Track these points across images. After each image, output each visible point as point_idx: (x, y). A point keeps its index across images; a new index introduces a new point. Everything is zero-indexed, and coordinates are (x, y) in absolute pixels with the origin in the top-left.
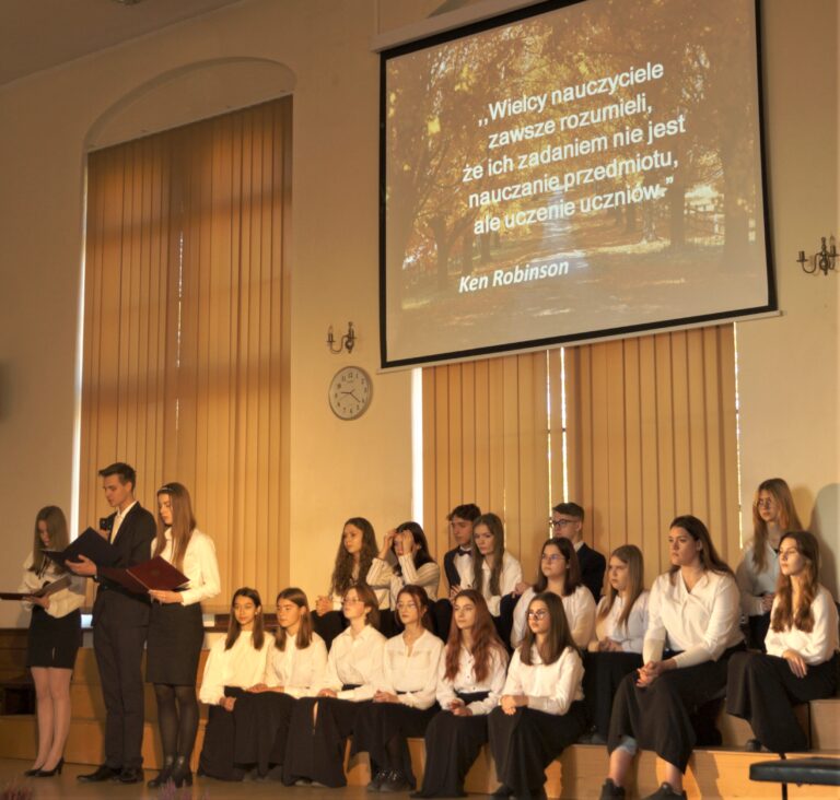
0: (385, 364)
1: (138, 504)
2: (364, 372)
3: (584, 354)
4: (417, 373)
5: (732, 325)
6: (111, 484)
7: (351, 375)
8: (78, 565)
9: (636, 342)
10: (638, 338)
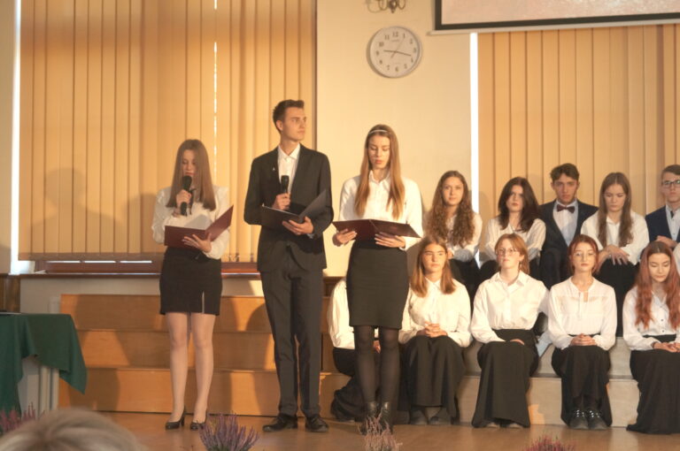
0: (439, 26)
1: (304, 147)
3: (668, 34)
4: (474, 36)
7: (396, 35)
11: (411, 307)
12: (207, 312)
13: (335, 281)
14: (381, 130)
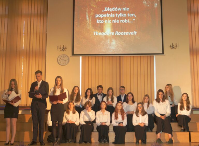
0: (73, 54)
1: (43, 80)
2: (67, 56)
3: (121, 58)
4: (81, 57)
5: (153, 56)
6: (39, 75)
7: (64, 56)
8: (39, 96)
9: (133, 57)
10: (134, 56)
11: (66, 117)
12: (15, 118)
13: (49, 111)
14: (59, 77)
